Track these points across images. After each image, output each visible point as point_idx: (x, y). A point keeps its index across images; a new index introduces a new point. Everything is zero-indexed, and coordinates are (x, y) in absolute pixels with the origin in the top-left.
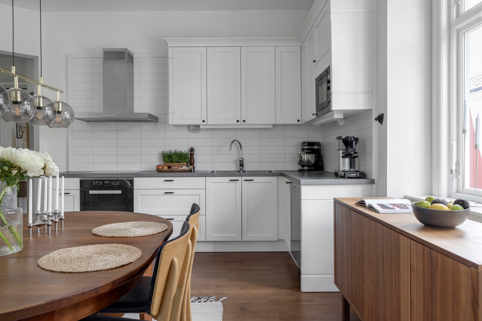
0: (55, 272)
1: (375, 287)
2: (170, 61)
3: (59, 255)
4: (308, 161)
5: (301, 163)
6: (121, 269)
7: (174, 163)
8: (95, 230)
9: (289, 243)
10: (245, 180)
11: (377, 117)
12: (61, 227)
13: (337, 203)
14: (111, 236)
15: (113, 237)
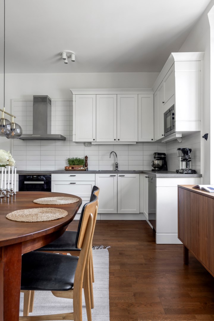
0: (18, 221)
1: (207, 237)
2: (74, 103)
3: (18, 213)
4: (158, 165)
5: (154, 165)
6: (58, 221)
7: (76, 166)
8: (35, 201)
9: (147, 215)
10: (120, 176)
11: (204, 135)
12: (14, 199)
13: (180, 188)
14: (46, 204)
15: (47, 205)
